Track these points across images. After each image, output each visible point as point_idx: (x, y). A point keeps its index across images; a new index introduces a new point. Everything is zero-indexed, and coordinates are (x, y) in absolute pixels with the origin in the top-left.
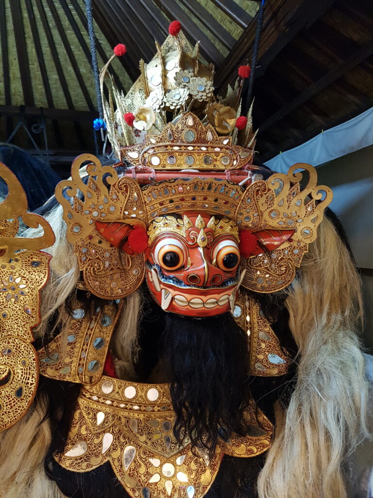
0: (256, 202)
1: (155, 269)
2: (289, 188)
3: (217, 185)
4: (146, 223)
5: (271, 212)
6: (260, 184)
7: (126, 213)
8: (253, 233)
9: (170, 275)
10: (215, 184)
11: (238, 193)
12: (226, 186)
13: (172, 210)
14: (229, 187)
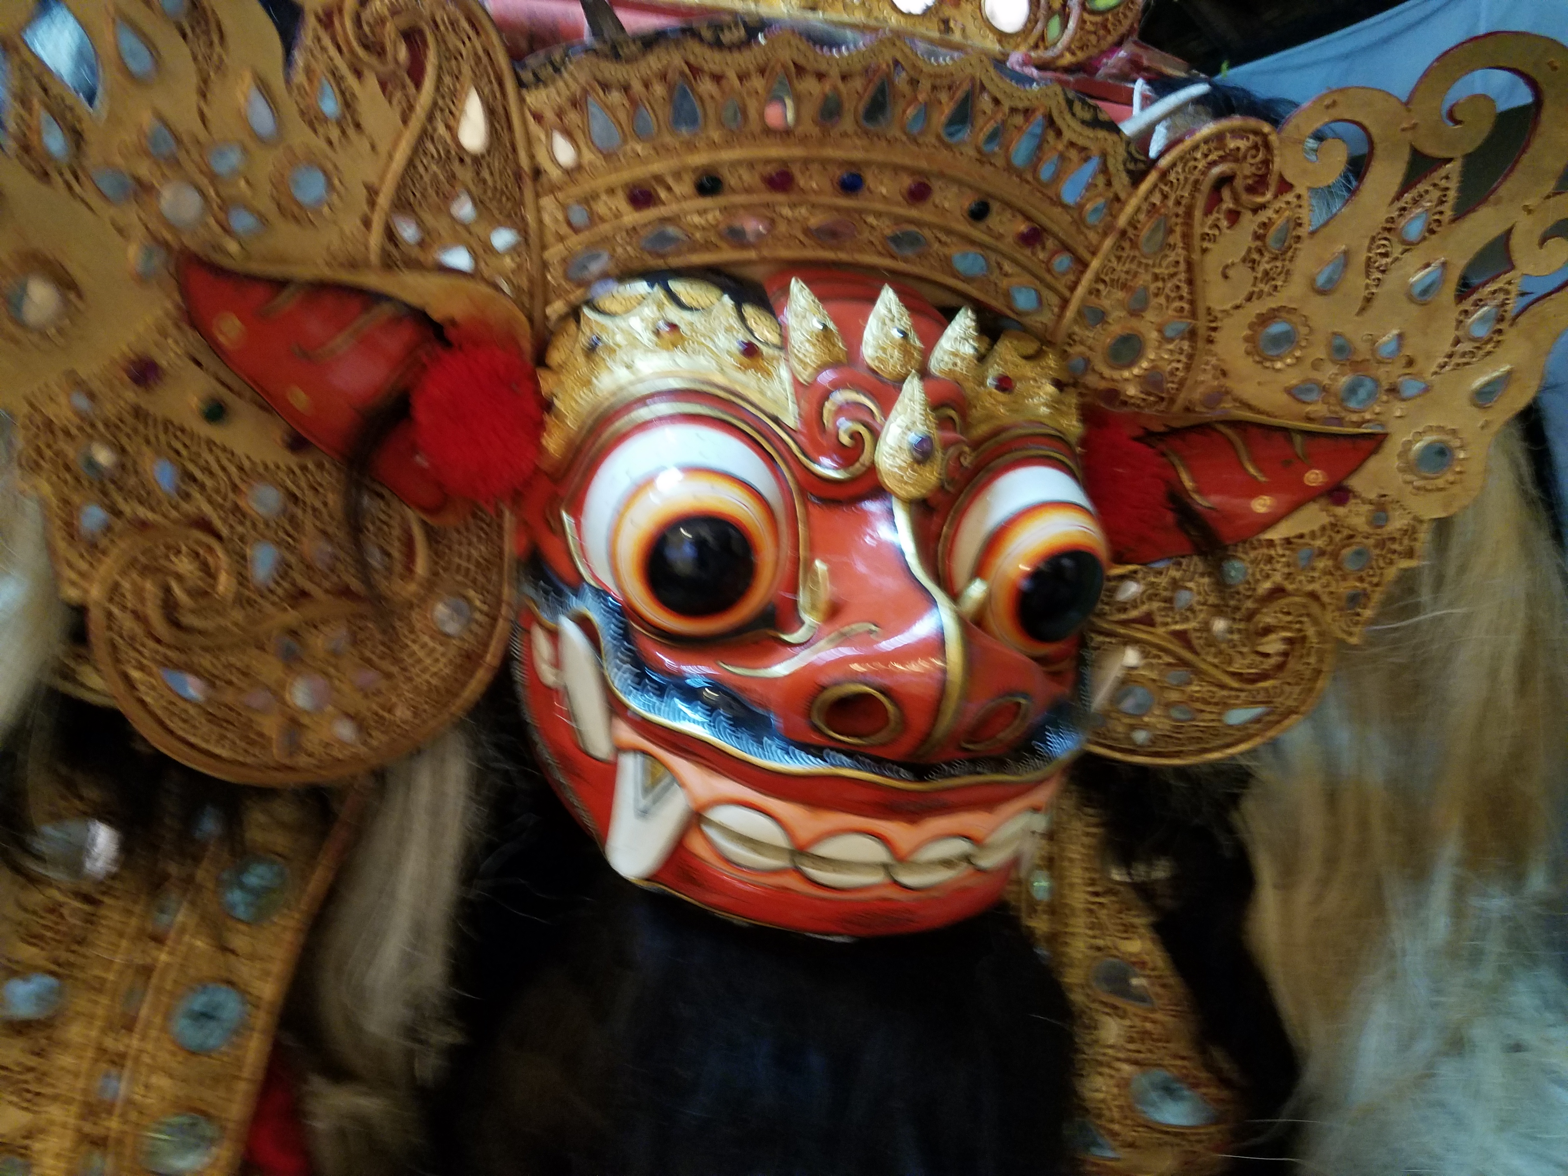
0: (1196, 256)
1: (584, 624)
2: (1395, 188)
3: (1006, 105)
4: (531, 320)
5: (1265, 319)
6: (1242, 144)
7: (408, 232)
8: (1148, 437)
9: (687, 669)
10: (996, 101)
11: (1109, 184)
12: (1050, 121)
13: (708, 246)
14: (1068, 135)
